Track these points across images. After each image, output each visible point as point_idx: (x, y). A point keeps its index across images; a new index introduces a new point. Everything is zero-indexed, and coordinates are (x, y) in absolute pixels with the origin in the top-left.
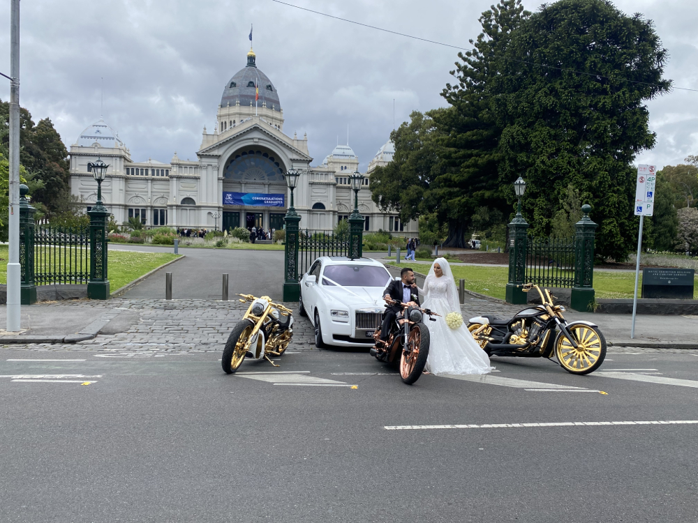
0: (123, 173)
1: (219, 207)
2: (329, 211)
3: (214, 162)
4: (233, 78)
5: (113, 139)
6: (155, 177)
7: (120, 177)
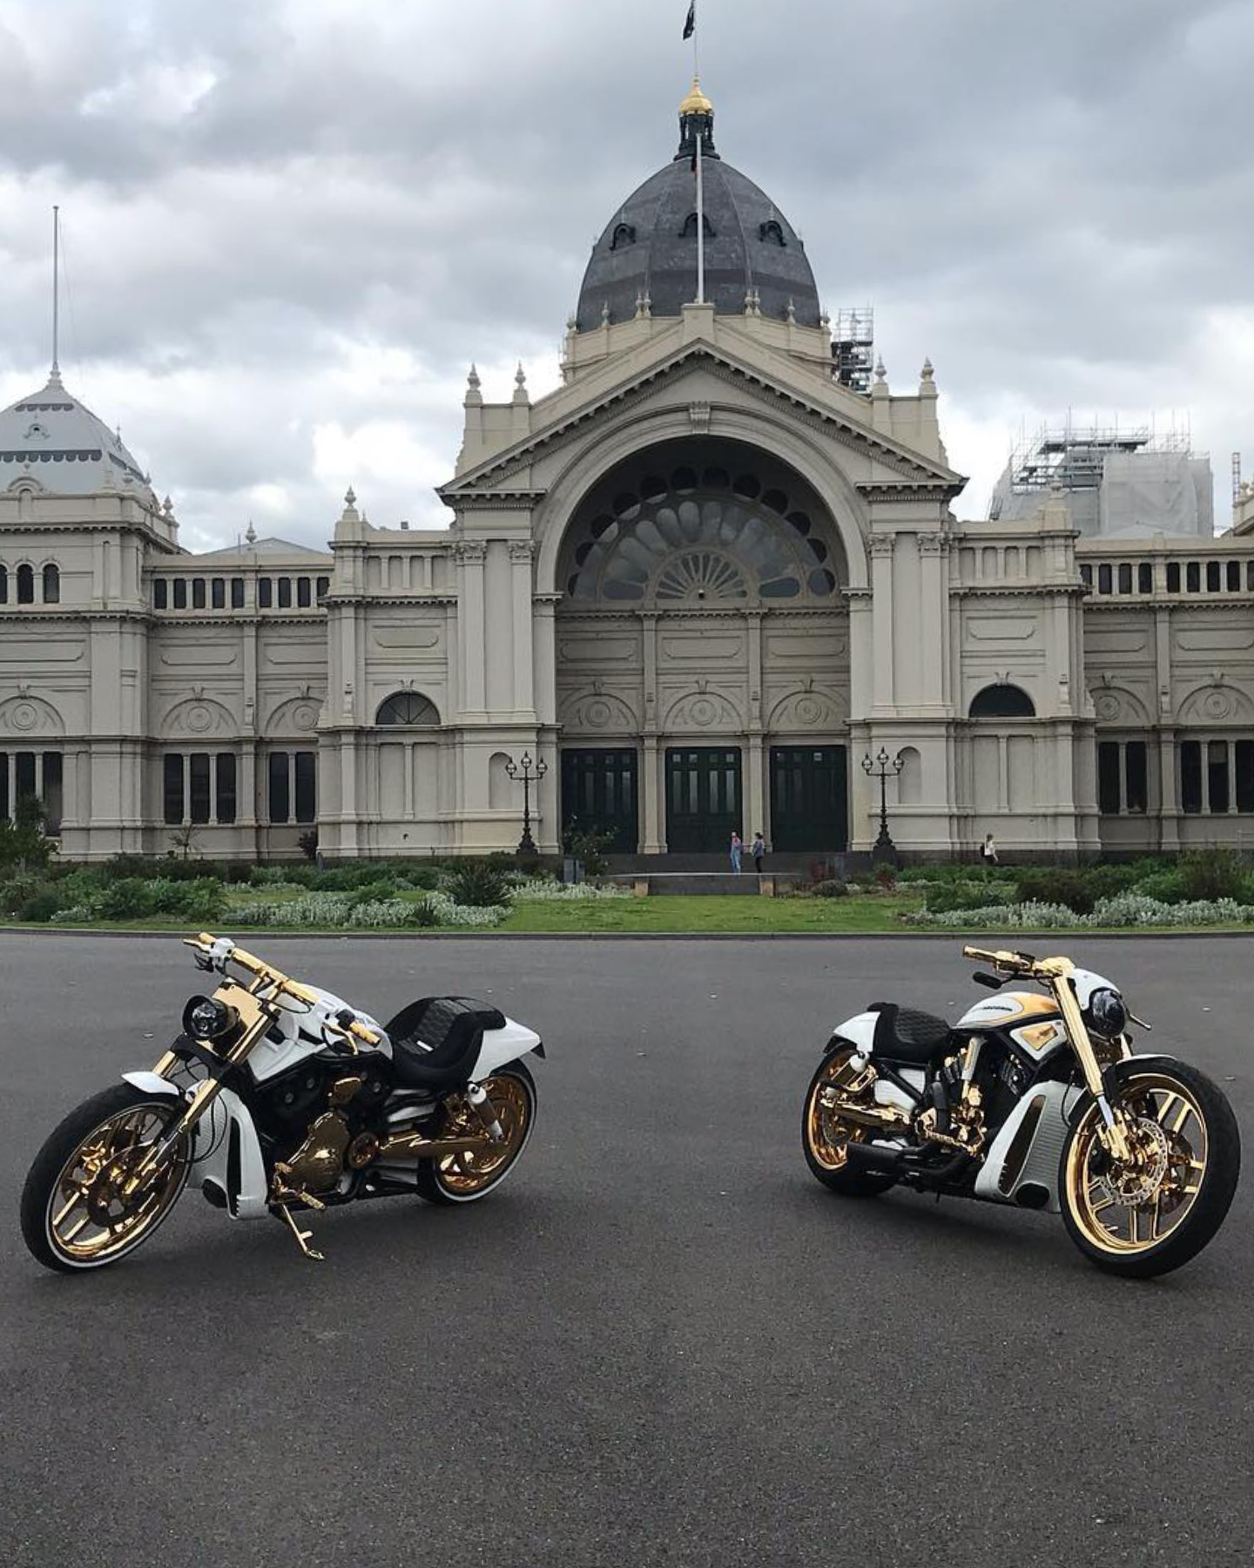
0: (135, 599)
1: (541, 729)
2: (1054, 723)
3: (516, 524)
4: (626, 208)
5: (96, 455)
6: (274, 610)
7: (125, 618)
